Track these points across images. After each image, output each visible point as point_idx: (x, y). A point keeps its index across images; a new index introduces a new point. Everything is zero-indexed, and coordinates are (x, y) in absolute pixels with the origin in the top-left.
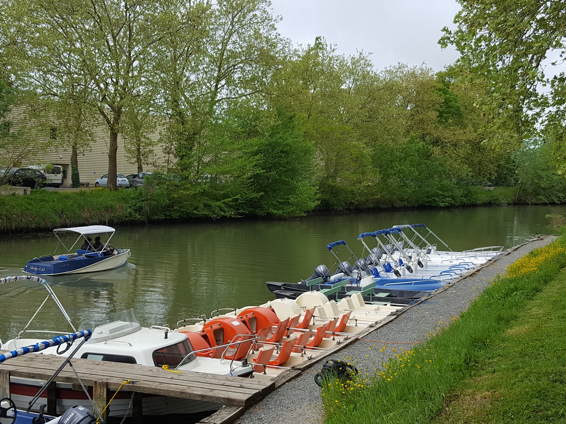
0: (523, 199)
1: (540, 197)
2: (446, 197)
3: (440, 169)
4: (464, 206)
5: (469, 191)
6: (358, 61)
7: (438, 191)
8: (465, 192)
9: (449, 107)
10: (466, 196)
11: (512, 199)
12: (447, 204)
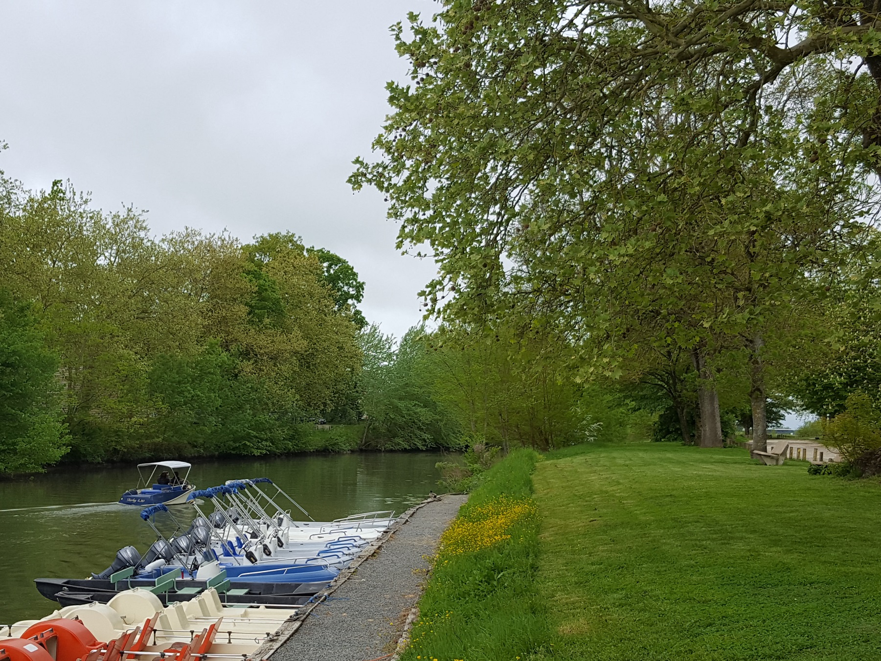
0: (373, 443)
1: (397, 440)
2: (262, 440)
3: (253, 395)
4: (290, 455)
5: (296, 431)
6: (124, 221)
7: (250, 431)
8: (291, 433)
9: (263, 299)
10: (292, 438)
11: (357, 443)
12: (264, 452)
